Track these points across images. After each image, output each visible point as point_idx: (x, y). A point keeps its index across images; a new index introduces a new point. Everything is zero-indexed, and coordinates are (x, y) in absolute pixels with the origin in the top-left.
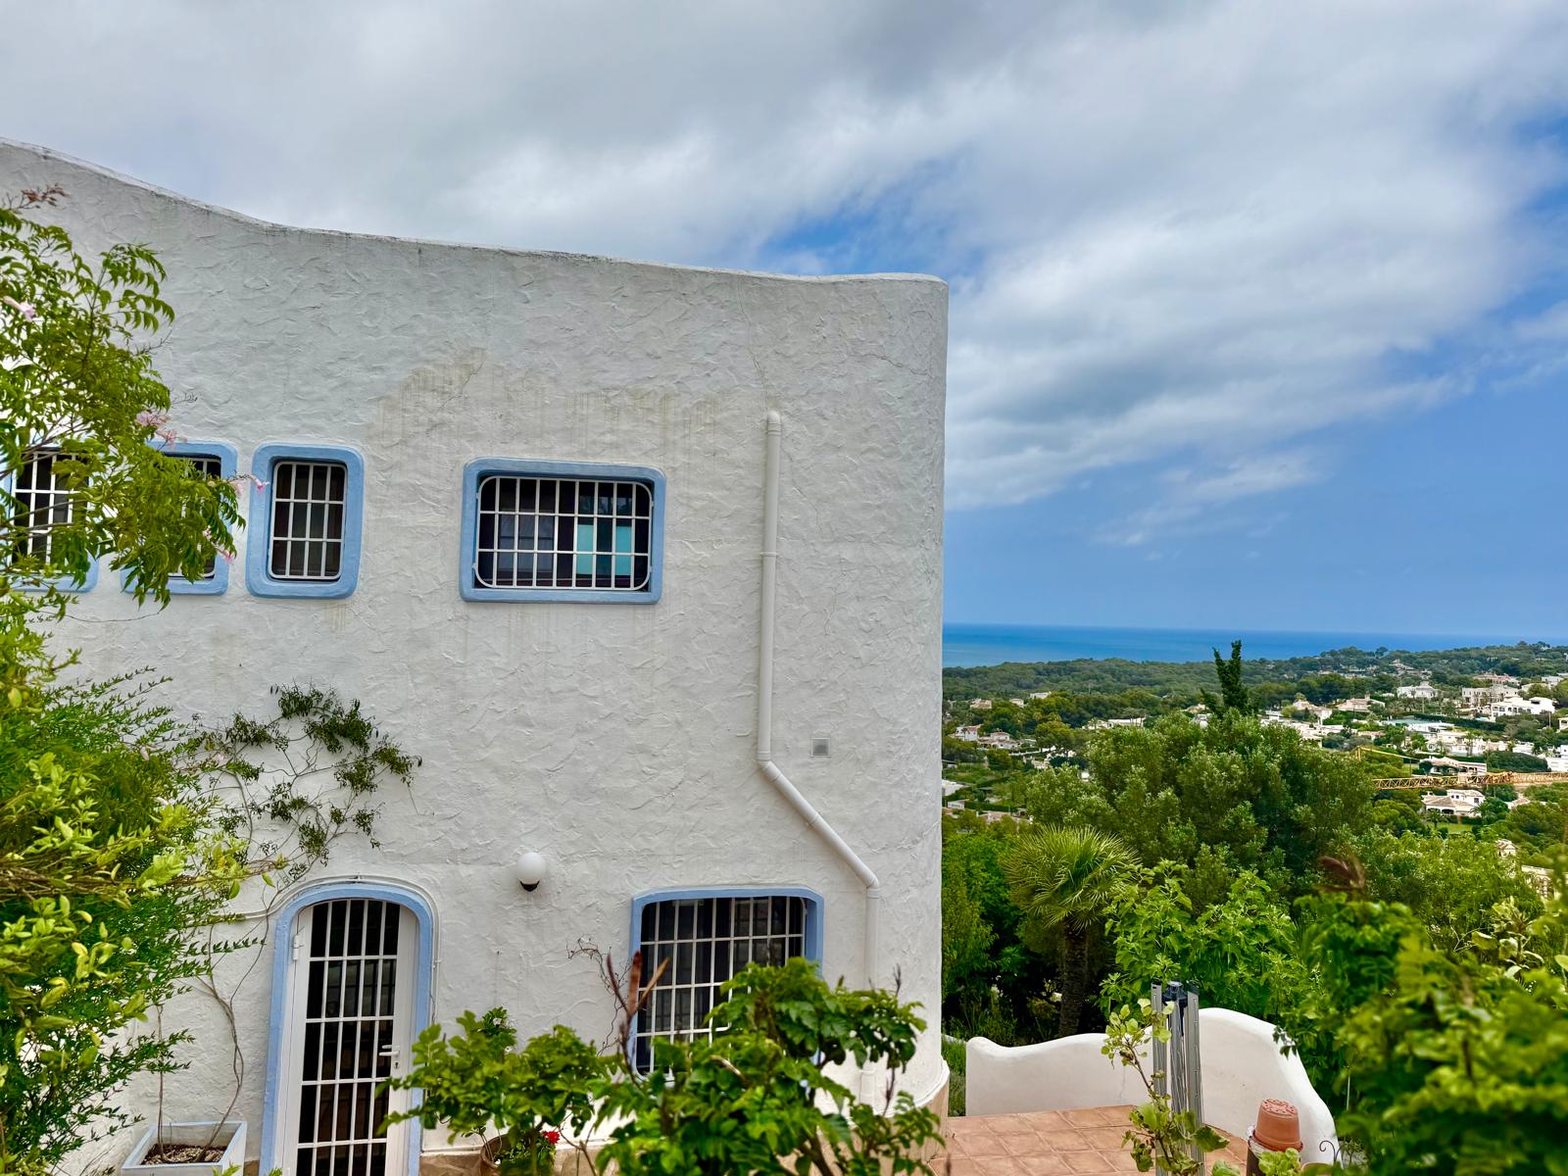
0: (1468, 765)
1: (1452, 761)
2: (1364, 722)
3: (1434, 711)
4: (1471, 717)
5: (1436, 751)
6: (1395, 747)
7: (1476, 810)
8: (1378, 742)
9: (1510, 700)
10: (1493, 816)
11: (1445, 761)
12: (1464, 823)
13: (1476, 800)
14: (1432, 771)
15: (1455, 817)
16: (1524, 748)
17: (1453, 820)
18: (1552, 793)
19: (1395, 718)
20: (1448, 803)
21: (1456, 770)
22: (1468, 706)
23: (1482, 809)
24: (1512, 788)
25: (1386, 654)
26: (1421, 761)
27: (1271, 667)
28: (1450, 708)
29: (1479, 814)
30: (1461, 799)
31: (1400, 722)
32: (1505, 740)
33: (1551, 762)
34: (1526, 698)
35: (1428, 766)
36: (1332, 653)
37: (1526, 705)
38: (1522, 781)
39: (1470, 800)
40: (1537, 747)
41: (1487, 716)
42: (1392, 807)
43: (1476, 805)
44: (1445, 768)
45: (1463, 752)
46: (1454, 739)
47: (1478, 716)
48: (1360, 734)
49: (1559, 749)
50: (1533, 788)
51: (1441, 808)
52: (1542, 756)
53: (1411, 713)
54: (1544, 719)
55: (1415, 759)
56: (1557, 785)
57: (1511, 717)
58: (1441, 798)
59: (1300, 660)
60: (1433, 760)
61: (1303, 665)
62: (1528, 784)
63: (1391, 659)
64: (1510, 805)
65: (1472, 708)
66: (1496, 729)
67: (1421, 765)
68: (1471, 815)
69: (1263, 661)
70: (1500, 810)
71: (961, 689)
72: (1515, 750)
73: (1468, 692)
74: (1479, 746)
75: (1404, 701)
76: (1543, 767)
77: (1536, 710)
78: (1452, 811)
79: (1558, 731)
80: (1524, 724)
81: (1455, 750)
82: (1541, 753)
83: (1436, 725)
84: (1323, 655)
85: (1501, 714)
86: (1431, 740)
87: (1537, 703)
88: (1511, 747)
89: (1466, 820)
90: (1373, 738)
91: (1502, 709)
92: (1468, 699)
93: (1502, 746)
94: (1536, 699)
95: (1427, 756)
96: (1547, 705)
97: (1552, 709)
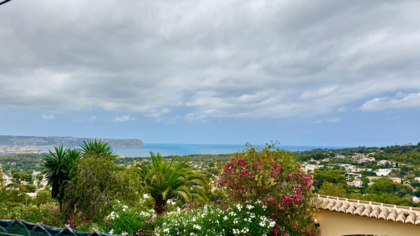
0: (357, 174)
1: (353, 173)
2: (329, 164)
3: (346, 161)
4: (355, 162)
5: (348, 171)
6: (338, 170)
7: (361, 185)
8: (333, 169)
9: (364, 159)
10: (365, 187)
11: (351, 173)
12: (358, 189)
13: (361, 183)
14: (348, 176)
15: (356, 187)
16: (369, 170)
17: (355, 188)
18: (378, 181)
19: (336, 163)
20: (354, 184)
21: (354, 176)
22: (354, 160)
23: (362, 185)
24: (369, 180)
25: (327, 150)
26: (345, 173)
27: (300, 153)
28: (350, 160)
29: (362, 187)
30: (357, 183)
31: (338, 164)
32: (365, 168)
33: (377, 173)
34: (368, 158)
35: (347, 175)
36: (315, 150)
37: (369, 159)
38: (370, 178)
39: (359, 183)
40: (373, 169)
41: (359, 162)
42: (341, 185)
43: (361, 184)
44: (351, 175)
45: (355, 171)
46: (352, 168)
47: (357, 162)
48: (328, 167)
49: (378, 170)
50: (374, 180)
51: (352, 185)
52: (374, 172)
53: (340, 162)
54: (373, 162)
55: (344, 173)
56: (379, 179)
57: (365, 162)
58: (352, 182)
59: (307, 151)
60: (348, 173)
61: (308, 153)
62: (372, 179)
63: (329, 151)
64: (369, 184)
65: (355, 160)
66: (362, 165)
67: (345, 175)
68: (359, 187)
69: (298, 152)
70: (367, 185)
71: (224, 159)
72: (367, 170)
73: (353, 157)
74: (359, 170)
75: (338, 159)
76: (375, 175)
77: (371, 160)
78: (354, 186)
79: (377, 165)
80: (369, 164)
81: (353, 171)
82: (374, 171)
83: (347, 165)
84: (312, 150)
85: (362, 162)
86: (347, 169)
87: (371, 159)
88: (366, 170)
89: (358, 188)
90: (332, 168)
91: (362, 160)
92: (353, 158)
93: (364, 170)
94: (371, 158)
95: (347, 172)
96: (373, 159)
97: (375, 160)
